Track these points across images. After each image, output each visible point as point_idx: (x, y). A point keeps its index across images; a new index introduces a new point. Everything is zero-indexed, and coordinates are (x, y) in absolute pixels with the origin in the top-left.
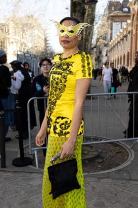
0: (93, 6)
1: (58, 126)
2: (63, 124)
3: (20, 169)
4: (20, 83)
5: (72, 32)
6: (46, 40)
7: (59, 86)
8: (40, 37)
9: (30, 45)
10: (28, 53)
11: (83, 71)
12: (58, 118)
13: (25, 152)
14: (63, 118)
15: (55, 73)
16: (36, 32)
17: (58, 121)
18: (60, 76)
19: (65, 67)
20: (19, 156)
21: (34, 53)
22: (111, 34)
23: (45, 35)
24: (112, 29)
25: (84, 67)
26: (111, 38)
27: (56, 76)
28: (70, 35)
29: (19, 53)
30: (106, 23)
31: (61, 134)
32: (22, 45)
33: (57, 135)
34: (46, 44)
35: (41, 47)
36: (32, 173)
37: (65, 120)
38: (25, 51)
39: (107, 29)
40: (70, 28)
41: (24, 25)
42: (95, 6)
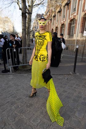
0: (30, 15)
1: (41, 58)
2: (43, 57)
3: (5, 74)
4: (3, 43)
5: (44, 23)
6: (13, 27)
7: (41, 44)
8: (11, 26)
9: (7, 29)
10: (6, 32)
11: (50, 39)
12: (41, 55)
13: (6, 68)
14: (43, 55)
15: (39, 39)
16: (9, 24)
17: (41, 56)
18: (41, 40)
19: (43, 37)
20: (4, 69)
21: (9, 32)
22: (38, 26)
23: (13, 25)
24: (38, 24)
25: (50, 37)
26: (38, 28)
27: (40, 40)
28: (43, 25)
29: (3, 32)
30: (36, 22)
31: (43, 61)
32: (4, 29)
33: (41, 61)
34: (13, 29)
35: (12, 30)
36: (9, 75)
37: (44, 56)
38: (5, 31)
39: (36, 24)
40: (43, 22)
41: (4, 21)
42: (31, 15)
